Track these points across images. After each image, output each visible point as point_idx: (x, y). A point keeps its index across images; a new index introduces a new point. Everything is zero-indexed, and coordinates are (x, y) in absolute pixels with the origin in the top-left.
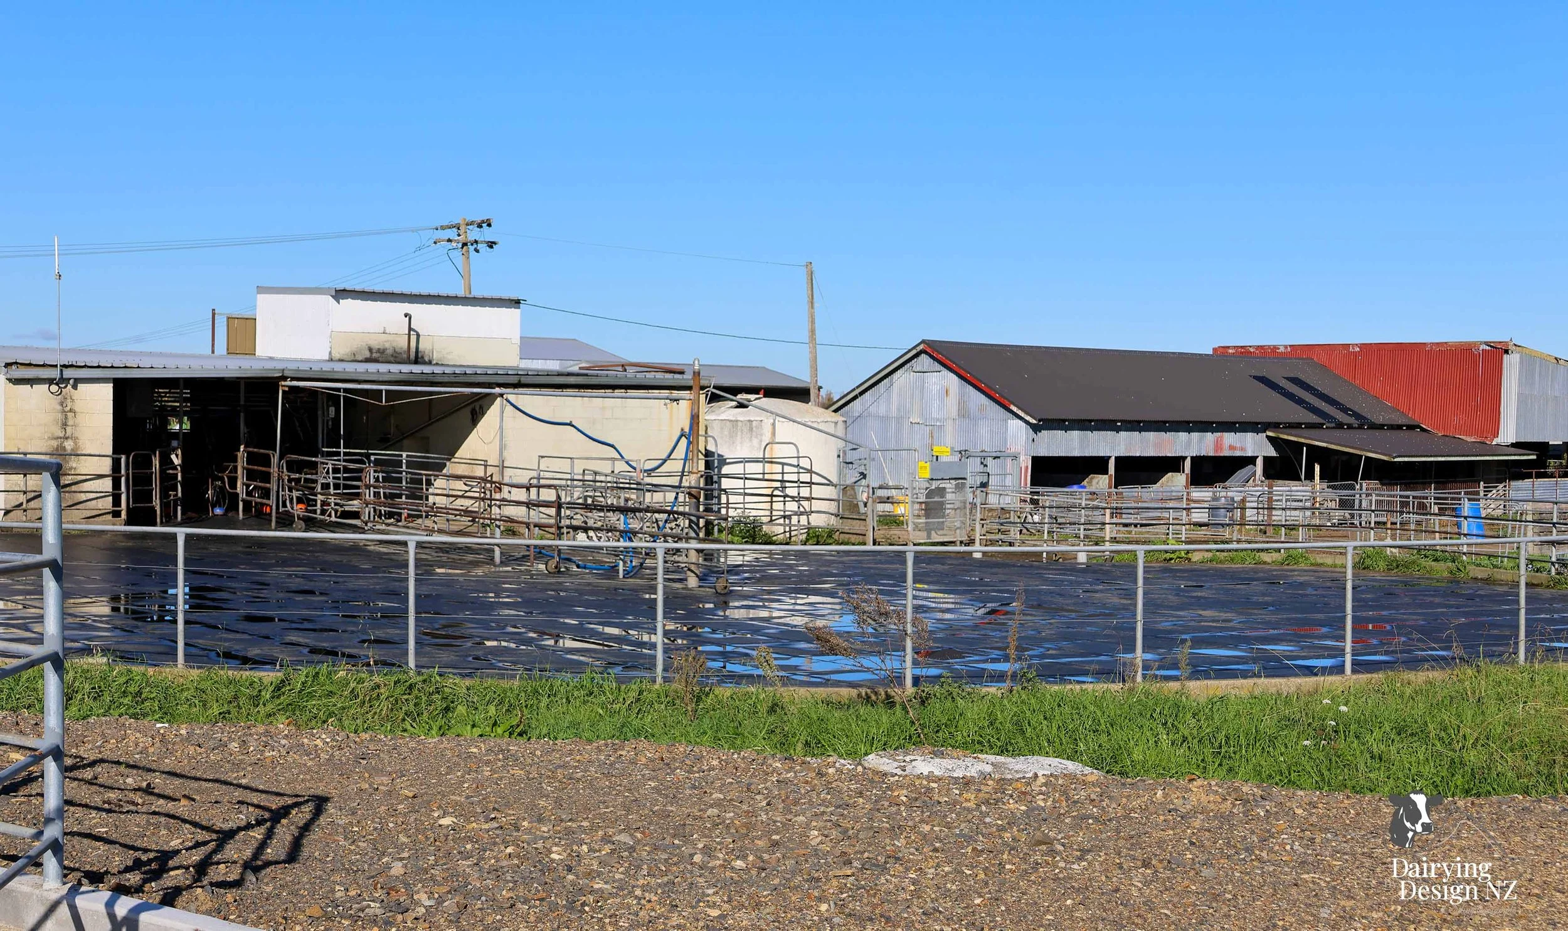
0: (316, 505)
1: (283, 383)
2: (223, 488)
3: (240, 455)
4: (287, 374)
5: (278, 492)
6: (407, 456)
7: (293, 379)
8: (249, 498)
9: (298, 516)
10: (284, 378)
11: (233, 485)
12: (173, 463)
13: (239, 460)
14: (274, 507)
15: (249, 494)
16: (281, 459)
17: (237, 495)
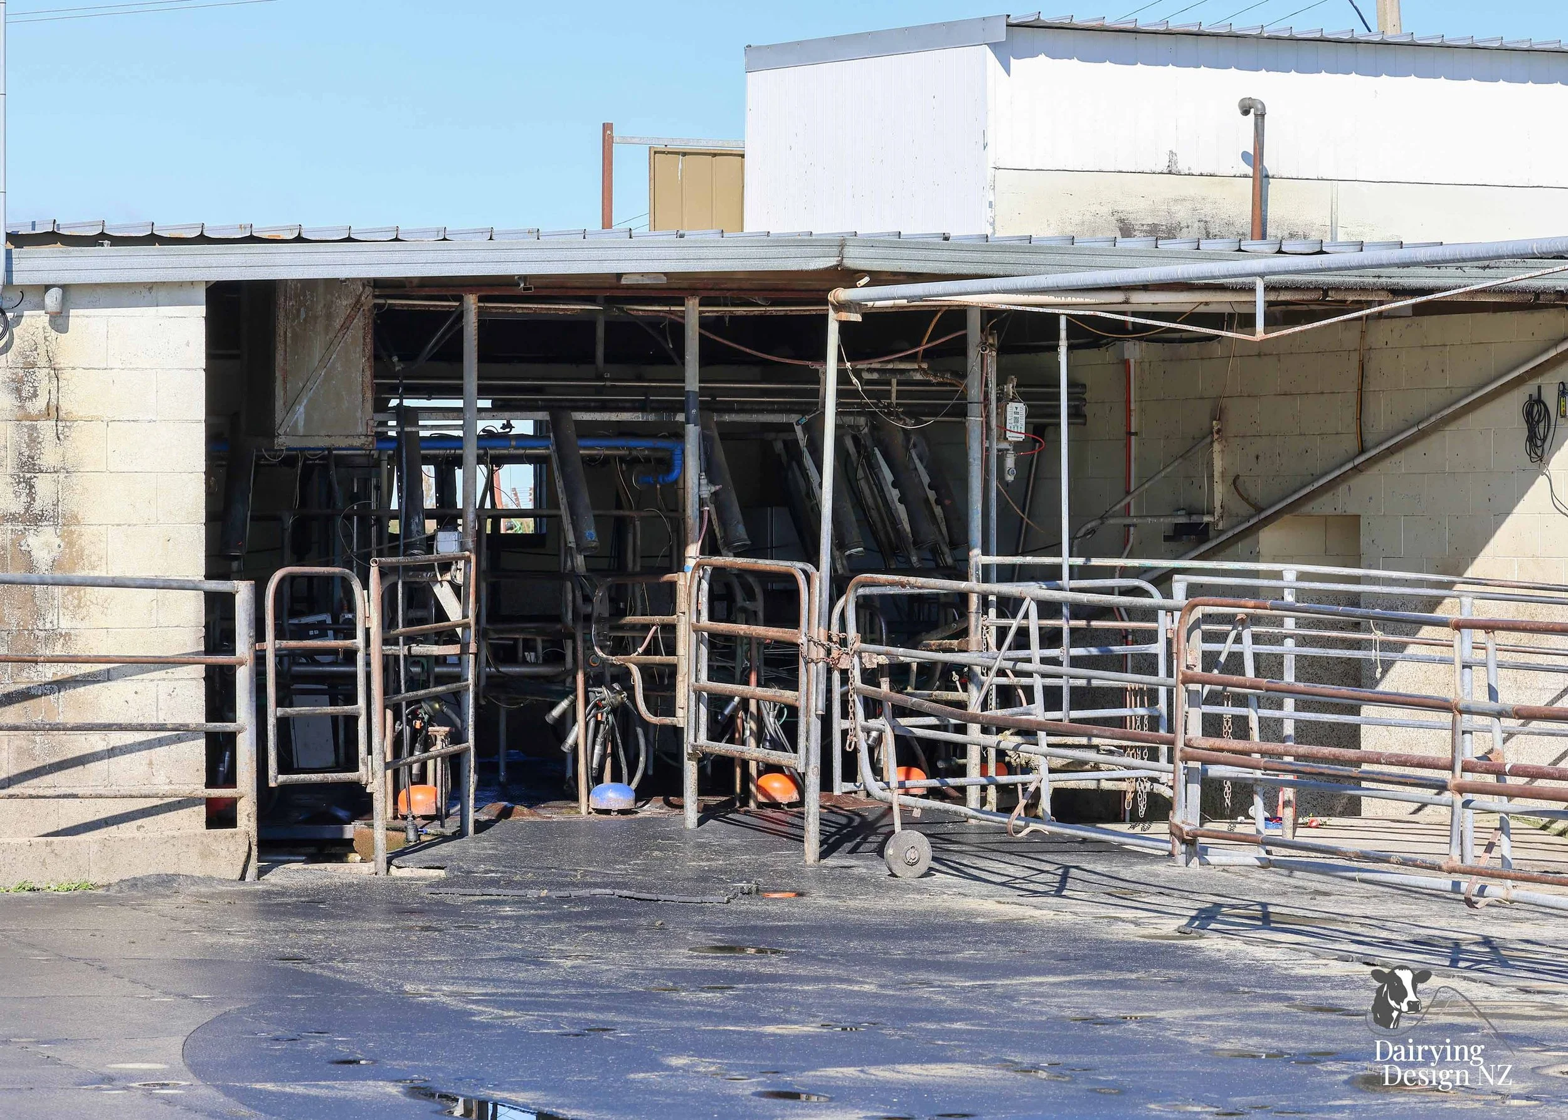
0: (962, 771)
1: (841, 294)
2: (625, 715)
3: (683, 581)
4: (855, 259)
5: (826, 721)
6: (1302, 577)
7: (878, 278)
8: (722, 748)
9: (905, 810)
10: (848, 276)
11: (664, 701)
12: (442, 615)
13: (682, 603)
14: (813, 781)
15: (722, 728)
16: (838, 587)
17: (677, 733)
